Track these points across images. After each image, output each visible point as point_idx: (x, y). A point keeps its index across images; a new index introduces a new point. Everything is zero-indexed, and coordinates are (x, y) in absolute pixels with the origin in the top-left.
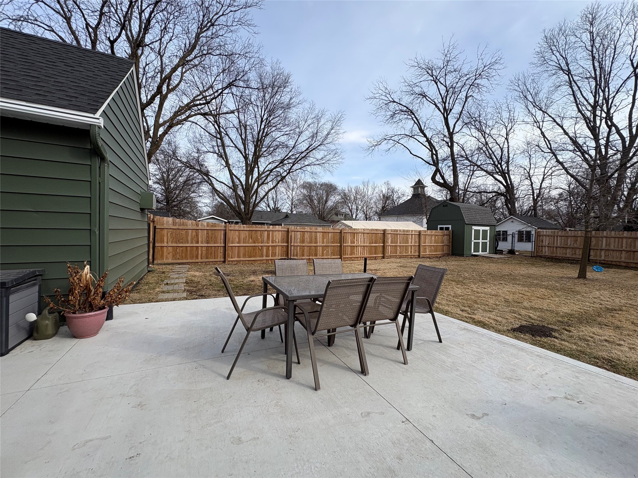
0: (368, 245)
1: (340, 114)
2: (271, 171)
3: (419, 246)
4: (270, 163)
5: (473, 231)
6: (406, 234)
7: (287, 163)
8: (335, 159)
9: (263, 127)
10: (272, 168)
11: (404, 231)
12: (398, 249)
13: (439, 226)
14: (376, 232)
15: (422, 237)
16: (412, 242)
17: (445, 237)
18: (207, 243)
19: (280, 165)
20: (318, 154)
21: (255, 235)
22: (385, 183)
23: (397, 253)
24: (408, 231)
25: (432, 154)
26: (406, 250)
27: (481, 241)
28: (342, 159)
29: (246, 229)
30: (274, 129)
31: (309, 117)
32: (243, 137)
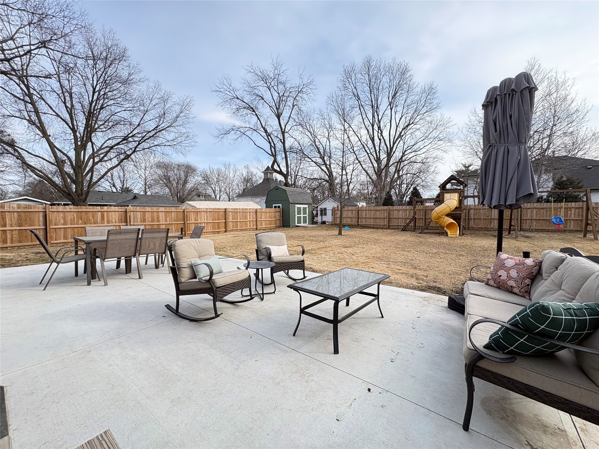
0: (211, 221)
1: (189, 99)
2: (112, 148)
3: (256, 221)
4: (109, 139)
5: (296, 208)
6: (244, 212)
7: (132, 140)
8: (187, 142)
9: (95, 98)
10: (113, 144)
11: (243, 209)
12: (239, 224)
13: (274, 205)
14: (218, 211)
15: (259, 214)
16: (251, 218)
17: (277, 213)
18: (20, 226)
19: (124, 142)
20: (168, 135)
21: (85, 217)
22: (245, 167)
23: (237, 228)
24: (246, 209)
25: (271, 146)
26: (246, 224)
27: (302, 215)
28: (195, 143)
29: (72, 210)
30: (112, 102)
31: (155, 96)
32: (67, 105)
